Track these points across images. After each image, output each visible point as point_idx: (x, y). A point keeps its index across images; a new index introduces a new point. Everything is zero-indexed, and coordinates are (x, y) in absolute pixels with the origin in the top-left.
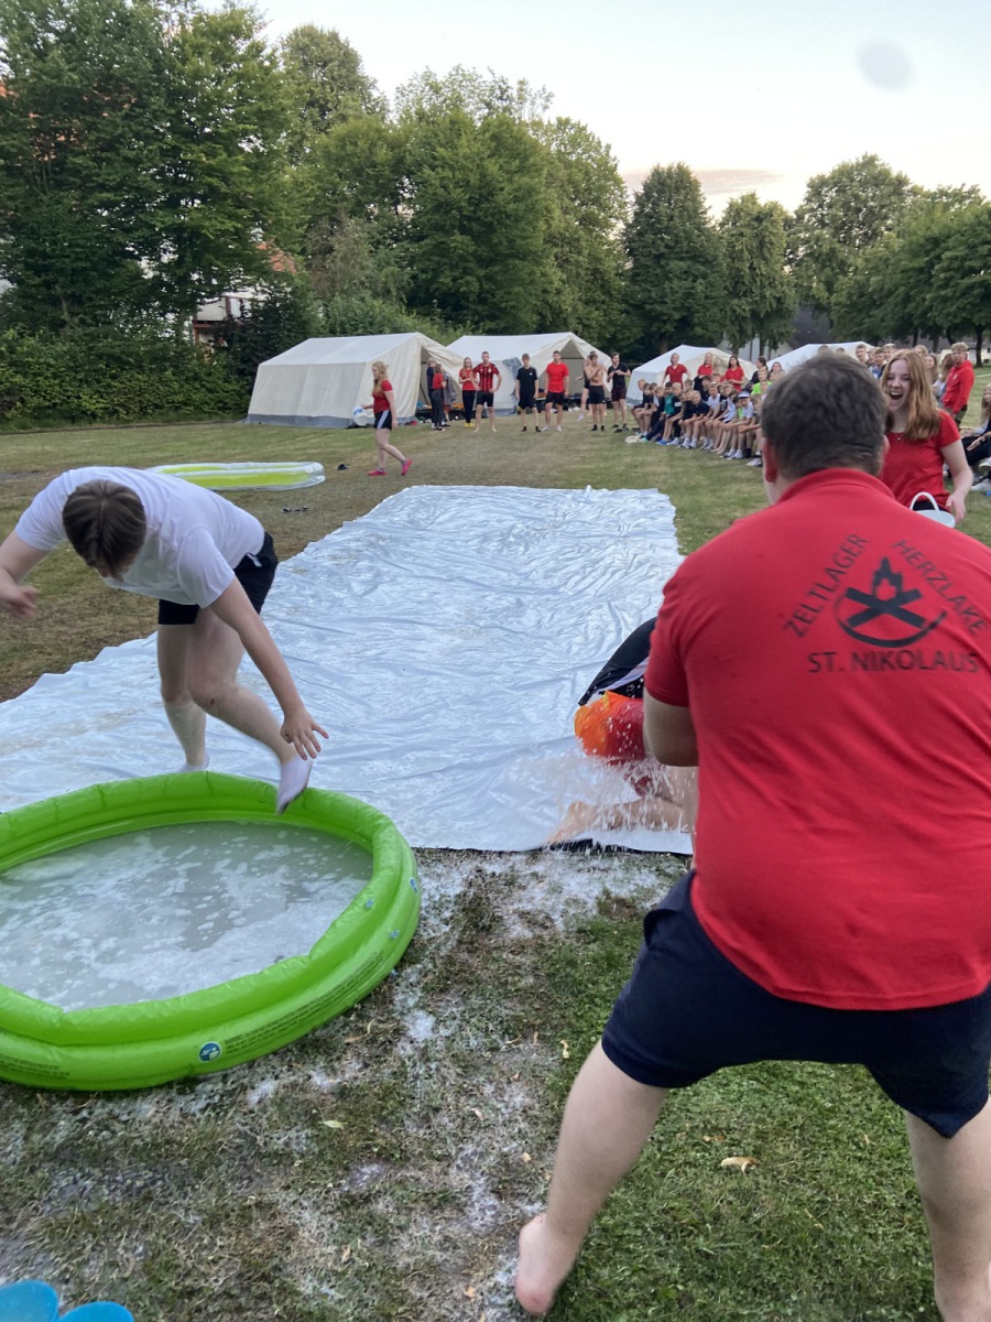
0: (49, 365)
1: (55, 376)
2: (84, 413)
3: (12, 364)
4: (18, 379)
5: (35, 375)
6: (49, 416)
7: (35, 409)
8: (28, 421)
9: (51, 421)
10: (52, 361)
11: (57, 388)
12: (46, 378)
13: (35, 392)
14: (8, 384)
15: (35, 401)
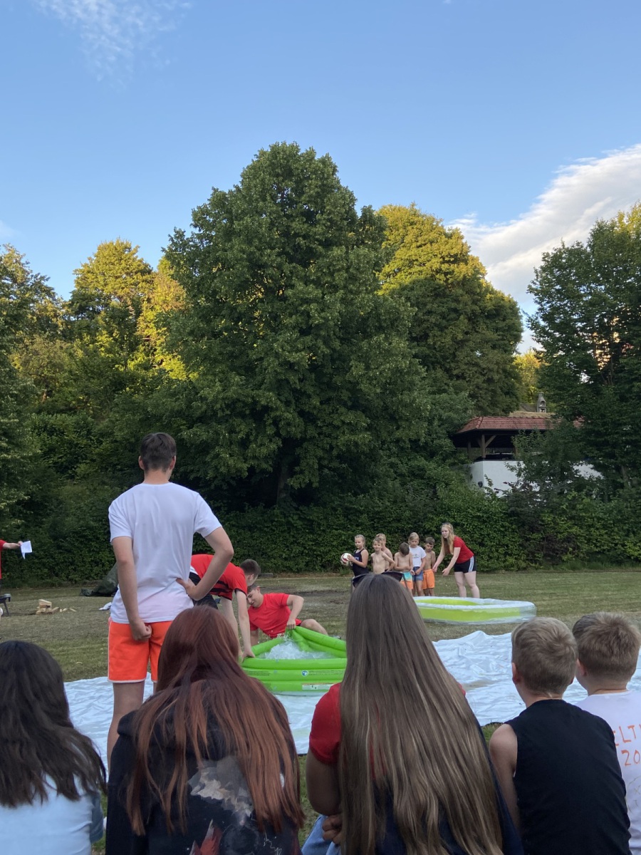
0: (599, 519)
1: (604, 527)
2: (629, 557)
3: (571, 518)
4: (575, 530)
5: (590, 526)
6: (599, 560)
7: (588, 553)
8: (579, 565)
9: (600, 564)
10: (601, 515)
11: (606, 537)
12: (597, 529)
13: (589, 541)
14: (566, 534)
15: (585, 547)
